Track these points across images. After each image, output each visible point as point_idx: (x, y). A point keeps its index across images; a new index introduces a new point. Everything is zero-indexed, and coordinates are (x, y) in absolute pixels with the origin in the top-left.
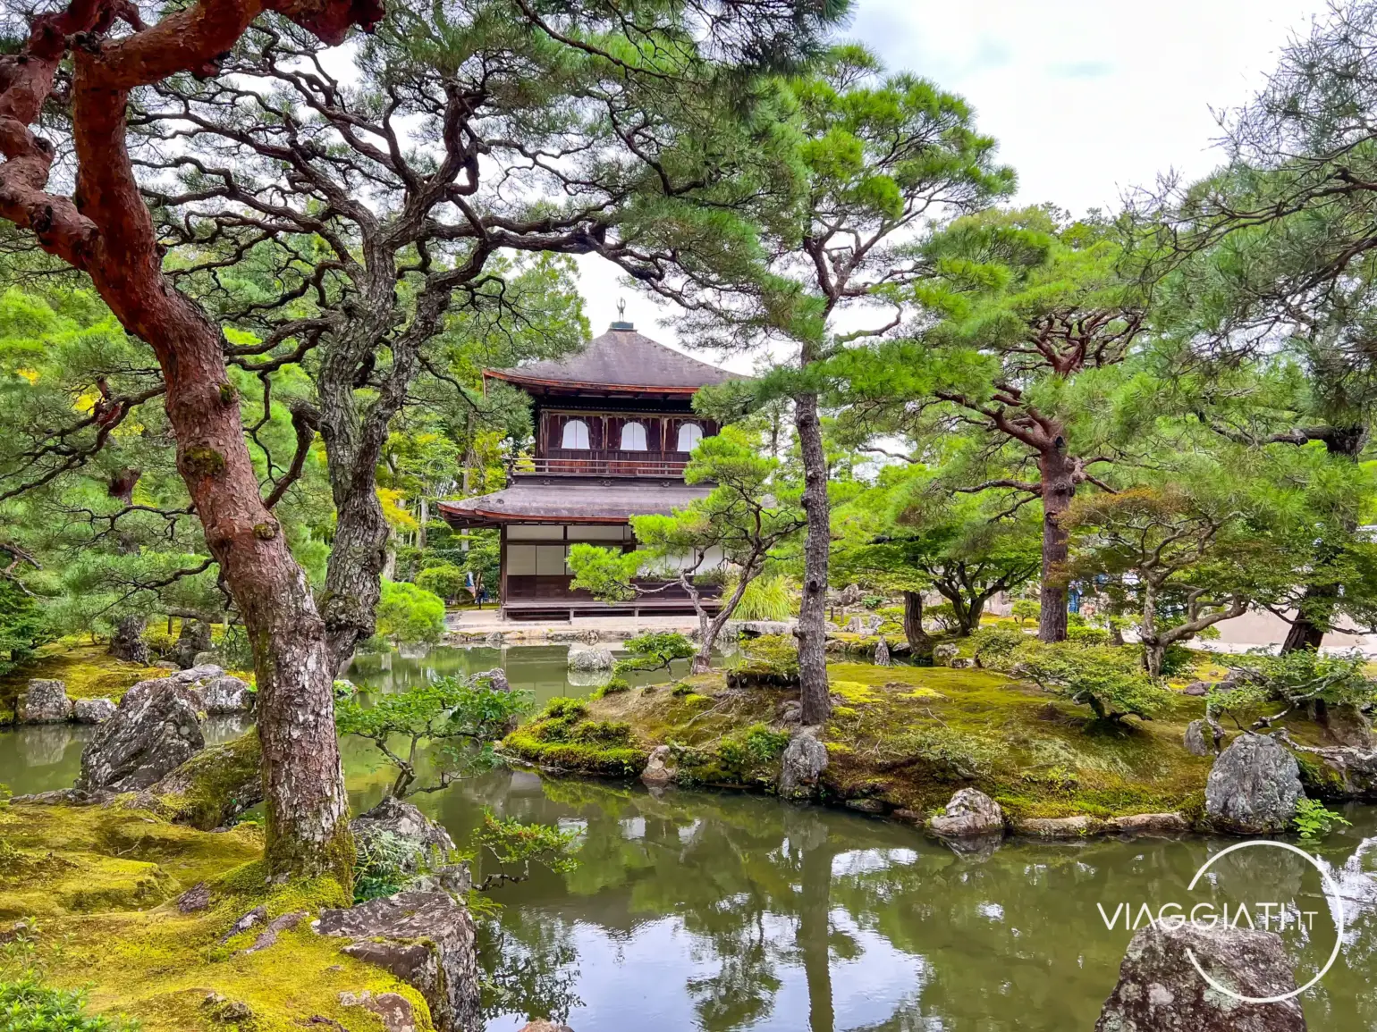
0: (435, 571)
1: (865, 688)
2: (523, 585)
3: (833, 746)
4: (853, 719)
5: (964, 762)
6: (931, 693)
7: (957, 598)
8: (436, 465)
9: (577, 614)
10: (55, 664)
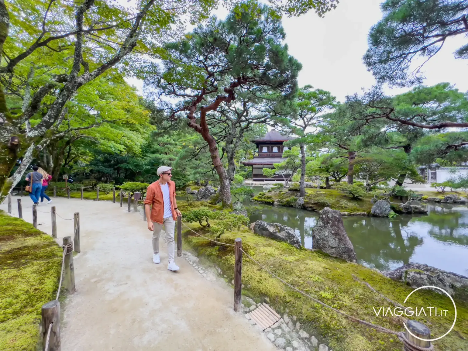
0: (241, 173)
1: (312, 192)
2: (256, 176)
3: (305, 200)
4: (309, 196)
5: (327, 203)
6: (324, 192)
7: (335, 178)
8: (241, 155)
9: (265, 180)
10: (189, 185)
